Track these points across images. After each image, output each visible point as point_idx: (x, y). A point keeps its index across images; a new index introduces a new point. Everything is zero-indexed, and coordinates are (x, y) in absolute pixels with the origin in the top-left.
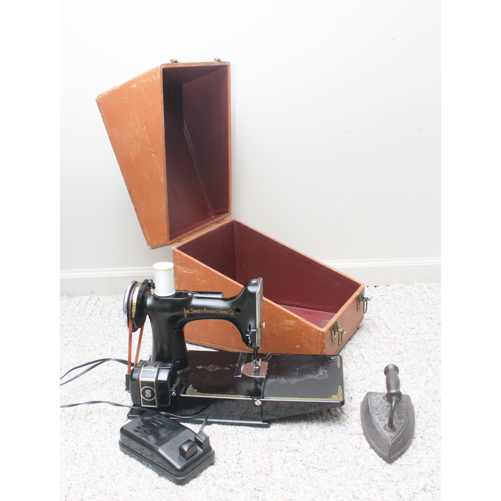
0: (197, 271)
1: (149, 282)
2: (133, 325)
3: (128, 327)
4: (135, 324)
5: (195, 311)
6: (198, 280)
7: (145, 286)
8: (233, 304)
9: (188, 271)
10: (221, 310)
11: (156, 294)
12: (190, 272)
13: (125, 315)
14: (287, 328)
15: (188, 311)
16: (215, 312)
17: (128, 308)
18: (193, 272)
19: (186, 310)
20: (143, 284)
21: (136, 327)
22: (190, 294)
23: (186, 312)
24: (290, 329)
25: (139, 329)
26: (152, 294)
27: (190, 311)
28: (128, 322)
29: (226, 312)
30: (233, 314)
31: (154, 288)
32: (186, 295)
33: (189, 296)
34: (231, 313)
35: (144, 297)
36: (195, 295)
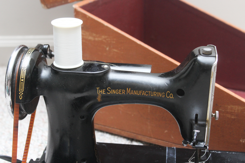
0: (106, 37)
1: (45, 47)
2: (20, 110)
3: (13, 112)
4: (23, 108)
5: (114, 92)
6: (107, 49)
7: (38, 53)
8: (174, 82)
9: (94, 37)
10: (153, 91)
11: (56, 65)
12: (96, 39)
13: (7, 95)
14: (229, 116)
15: (103, 92)
16: (144, 94)
17: (12, 85)
18: (100, 39)
19: (101, 89)
20: (36, 50)
21: (24, 112)
22: (106, 66)
23: (100, 92)
24: (233, 117)
25: (29, 116)
26: (49, 64)
27: (106, 91)
28: (13, 106)
29: (160, 95)
30: (171, 97)
31: (51, 56)
32: (100, 67)
33: (104, 69)
34: (168, 95)
35: (37, 69)
36: (112, 68)
